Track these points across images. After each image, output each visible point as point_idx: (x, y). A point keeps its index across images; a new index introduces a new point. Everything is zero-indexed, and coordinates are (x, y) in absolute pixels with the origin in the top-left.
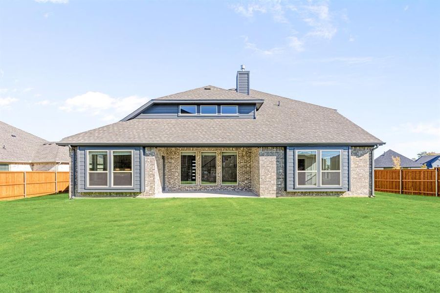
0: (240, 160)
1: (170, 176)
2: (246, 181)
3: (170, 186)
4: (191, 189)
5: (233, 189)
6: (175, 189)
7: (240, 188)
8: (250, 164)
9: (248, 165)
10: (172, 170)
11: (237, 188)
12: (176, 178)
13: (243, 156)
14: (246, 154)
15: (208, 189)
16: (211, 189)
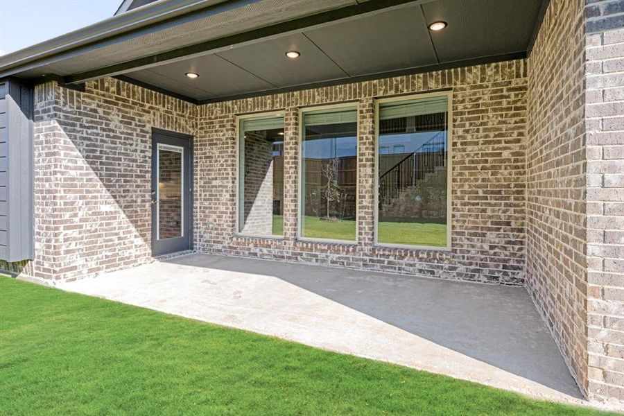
0: (460, 132)
1: (206, 204)
2: (491, 236)
3: (207, 236)
4: (265, 251)
5: (424, 266)
6: (220, 246)
7: (461, 269)
8: (516, 147)
9: (506, 154)
10: (214, 183)
11: (446, 265)
12: (223, 208)
13: (477, 110)
14: (498, 96)
15: (321, 256)
16: (334, 256)
